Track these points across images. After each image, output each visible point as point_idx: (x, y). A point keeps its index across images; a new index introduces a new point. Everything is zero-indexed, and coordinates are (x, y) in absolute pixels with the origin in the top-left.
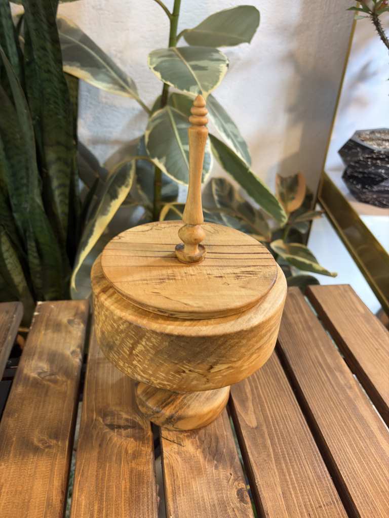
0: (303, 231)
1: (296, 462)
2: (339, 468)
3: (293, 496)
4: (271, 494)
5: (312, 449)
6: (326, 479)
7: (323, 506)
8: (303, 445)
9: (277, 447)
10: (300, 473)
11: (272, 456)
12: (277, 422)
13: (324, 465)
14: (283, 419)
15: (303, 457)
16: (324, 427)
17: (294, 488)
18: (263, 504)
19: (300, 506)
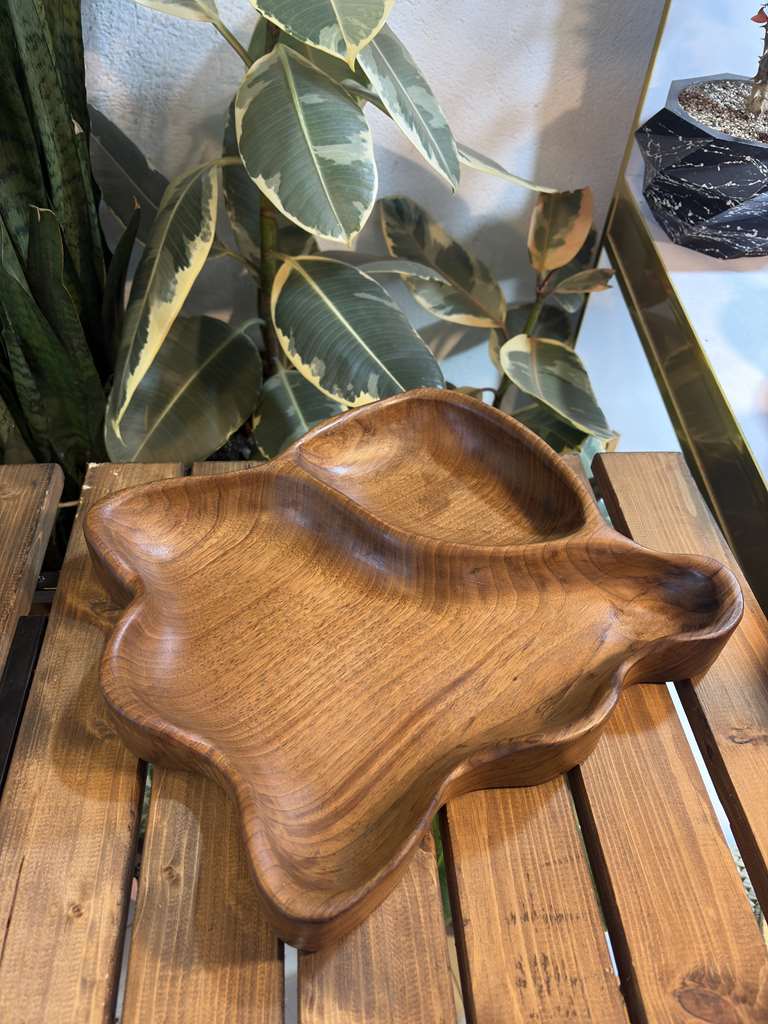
0: (571, 310)
7: (552, 863)
17: (509, 830)
19: (514, 860)
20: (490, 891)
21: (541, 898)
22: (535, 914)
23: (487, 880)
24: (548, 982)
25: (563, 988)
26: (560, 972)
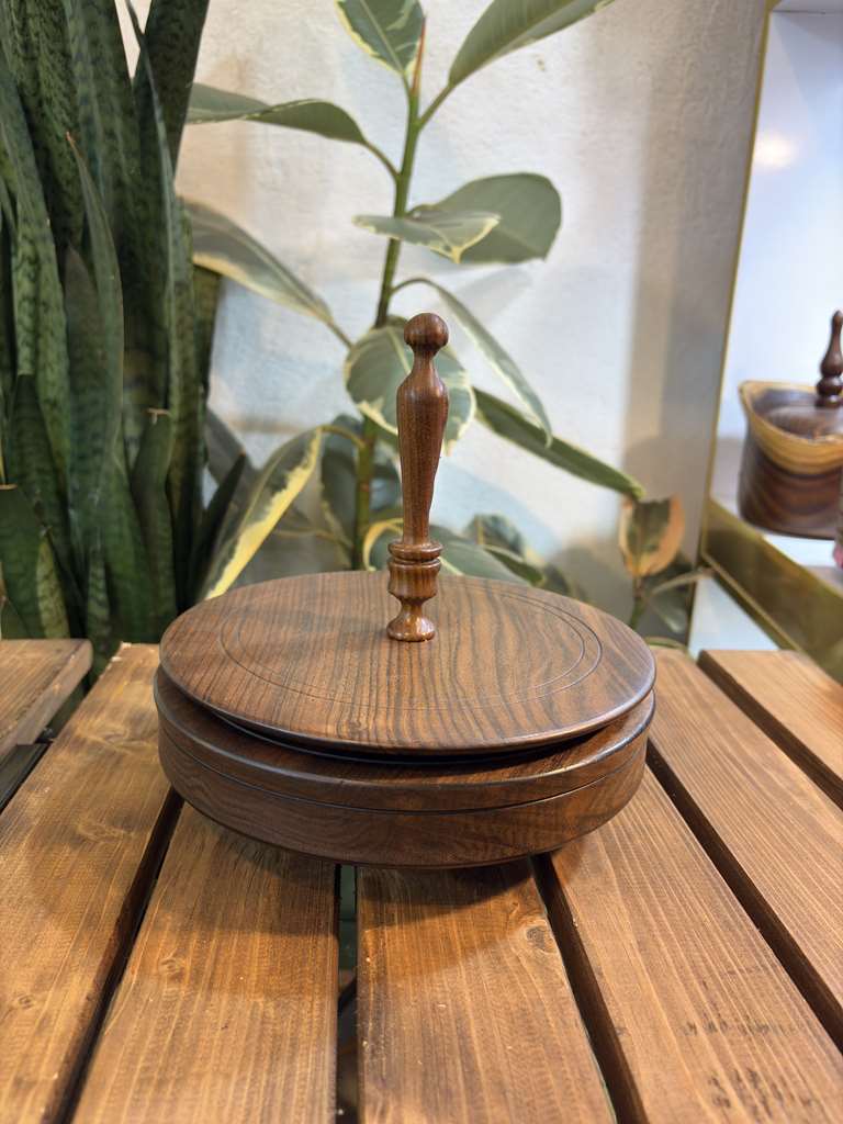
1: (672, 898)
2: (778, 915)
3: (664, 949)
4: (609, 942)
5: (710, 880)
6: (745, 928)
8: (688, 871)
9: (626, 871)
10: (681, 914)
11: (615, 884)
12: (628, 835)
13: (741, 907)
14: (644, 831)
15: (689, 890)
17: (666, 937)
18: (589, 957)
19: (680, 967)
20: (649, 997)
21: (731, 1009)
22: (725, 1023)
23: (644, 987)
24: (764, 1103)
25: (791, 1109)
26: (780, 1089)
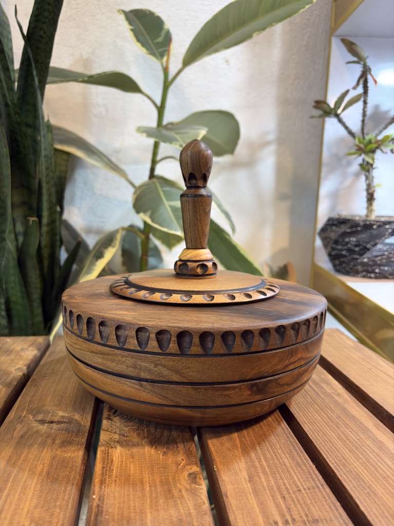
1: (269, 451)
2: (325, 457)
3: (263, 480)
6: (308, 465)
7: (303, 490)
10: (273, 459)
13: (306, 454)
15: (279, 447)
16: (306, 424)
18: (221, 486)
20: (253, 508)
22: (294, 519)
23: (251, 502)
